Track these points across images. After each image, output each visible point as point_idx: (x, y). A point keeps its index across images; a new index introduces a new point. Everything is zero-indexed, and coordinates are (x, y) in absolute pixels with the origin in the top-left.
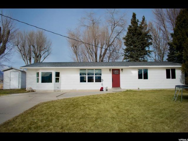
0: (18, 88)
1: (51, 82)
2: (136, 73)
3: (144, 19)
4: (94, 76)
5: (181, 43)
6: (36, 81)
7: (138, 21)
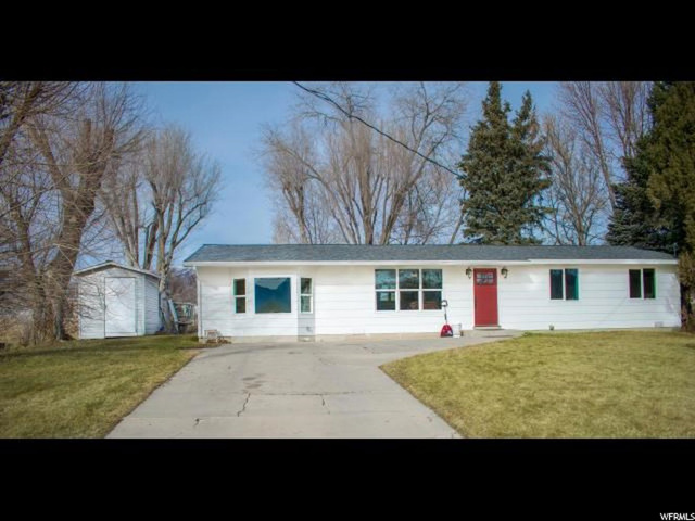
0: (135, 335)
1: (289, 311)
2: (543, 280)
3: (528, 103)
4: (421, 291)
5: (676, 193)
6: (234, 308)
7: (508, 108)
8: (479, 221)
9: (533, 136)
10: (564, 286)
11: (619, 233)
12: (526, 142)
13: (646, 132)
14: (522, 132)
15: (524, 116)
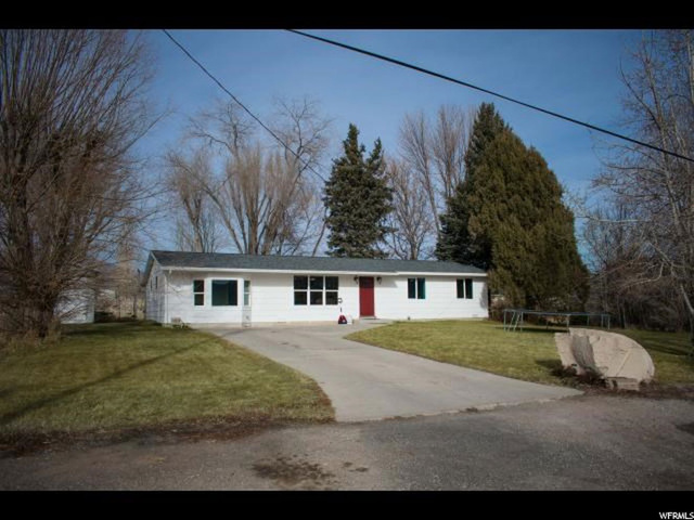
1: (236, 304)
2: (403, 286)
3: (378, 147)
4: (324, 291)
5: (486, 230)
6: (193, 300)
7: (363, 149)
8: (342, 234)
9: (382, 173)
10: (416, 289)
11: (444, 251)
12: (375, 176)
13: (463, 178)
14: (374, 169)
15: (375, 156)
